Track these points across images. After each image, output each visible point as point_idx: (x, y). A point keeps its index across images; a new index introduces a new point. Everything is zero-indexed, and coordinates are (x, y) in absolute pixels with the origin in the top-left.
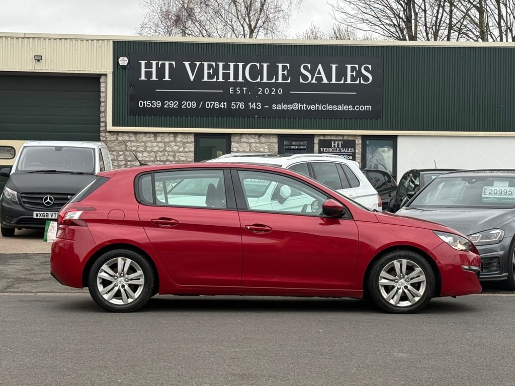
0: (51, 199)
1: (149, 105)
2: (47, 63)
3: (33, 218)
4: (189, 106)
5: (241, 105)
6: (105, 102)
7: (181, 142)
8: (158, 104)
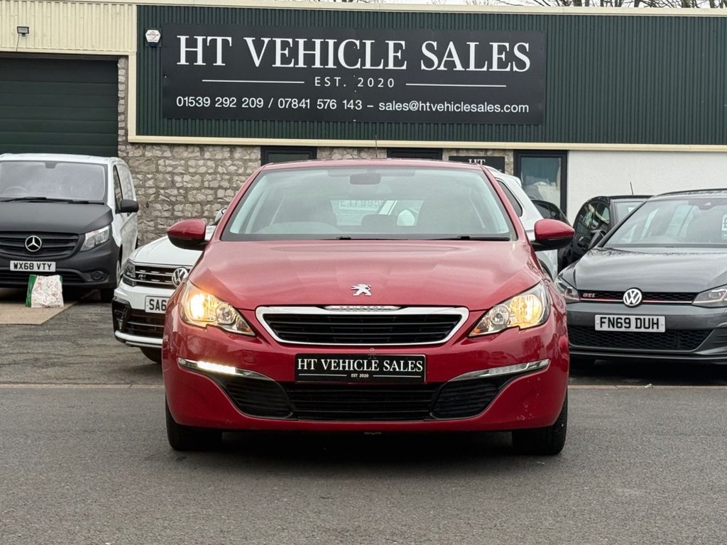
0: (37, 241)
1: (192, 103)
2: (37, 38)
3: (9, 271)
4: (253, 105)
5: (332, 103)
6: (126, 98)
7: (241, 159)
8: (205, 102)
